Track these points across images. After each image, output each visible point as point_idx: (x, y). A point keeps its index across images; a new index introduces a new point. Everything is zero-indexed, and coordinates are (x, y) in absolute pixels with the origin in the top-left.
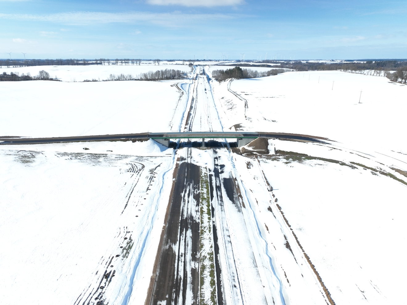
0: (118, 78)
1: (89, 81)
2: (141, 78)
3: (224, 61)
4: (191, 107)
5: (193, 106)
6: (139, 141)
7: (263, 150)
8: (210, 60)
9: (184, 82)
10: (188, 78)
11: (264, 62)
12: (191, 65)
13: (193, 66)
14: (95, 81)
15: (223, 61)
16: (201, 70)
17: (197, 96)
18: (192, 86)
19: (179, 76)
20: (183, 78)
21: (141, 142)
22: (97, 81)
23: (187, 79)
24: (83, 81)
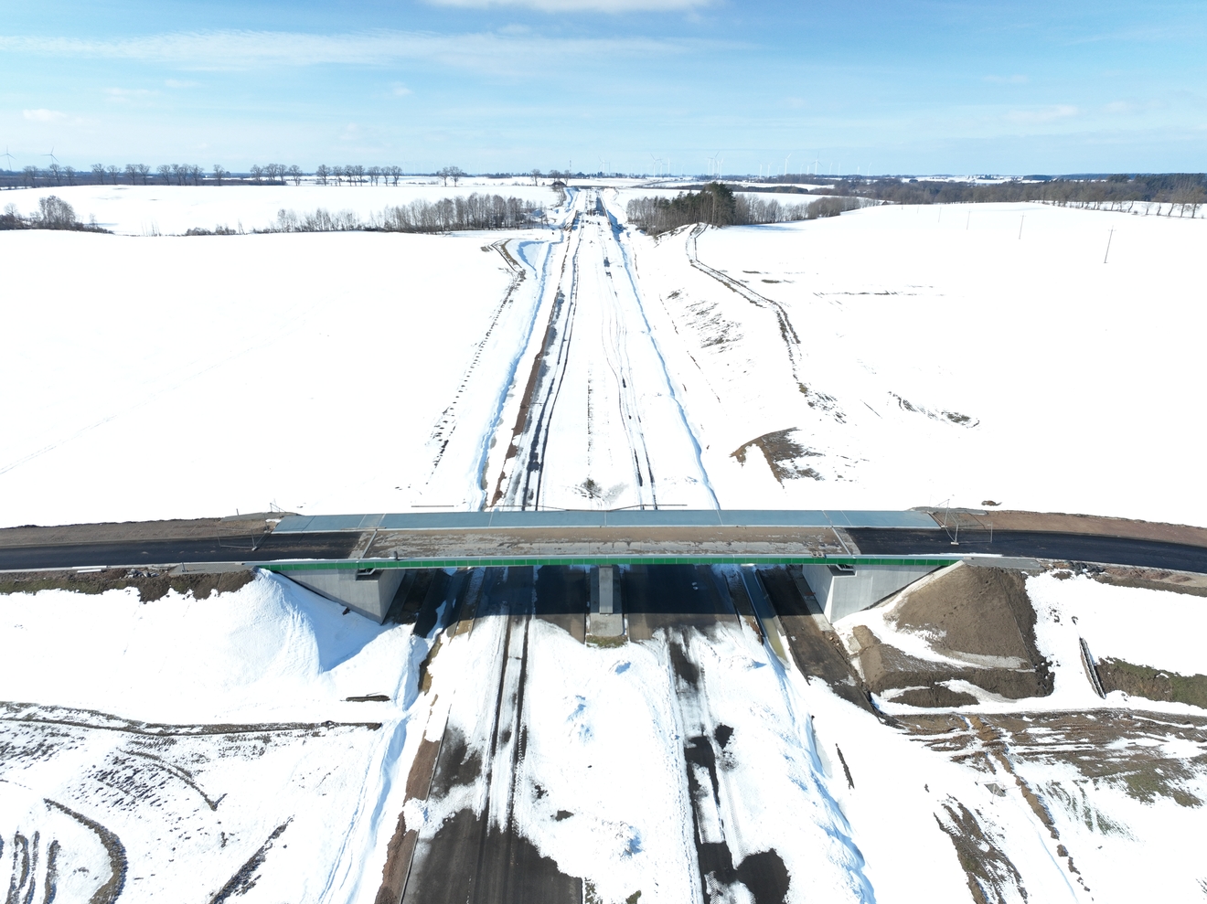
0: (307, 225)
1: (204, 233)
2: (386, 224)
3: (661, 179)
4: (550, 335)
5: (556, 326)
6: (182, 591)
7: (1012, 663)
8: (619, 176)
9: (532, 238)
10: (548, 225)
11: (781, 179)
12: (557, 186)
13: (565, 189)
14: (227, 232)
15: (658, 179)
16: (590, 202)
17: (574, 285)
18: (559, 251)
19: (517, 220)
20: (530, 225)
21: (197, 597)
22: (233, 233)
23: (542, 226)
24: (185, 232)
